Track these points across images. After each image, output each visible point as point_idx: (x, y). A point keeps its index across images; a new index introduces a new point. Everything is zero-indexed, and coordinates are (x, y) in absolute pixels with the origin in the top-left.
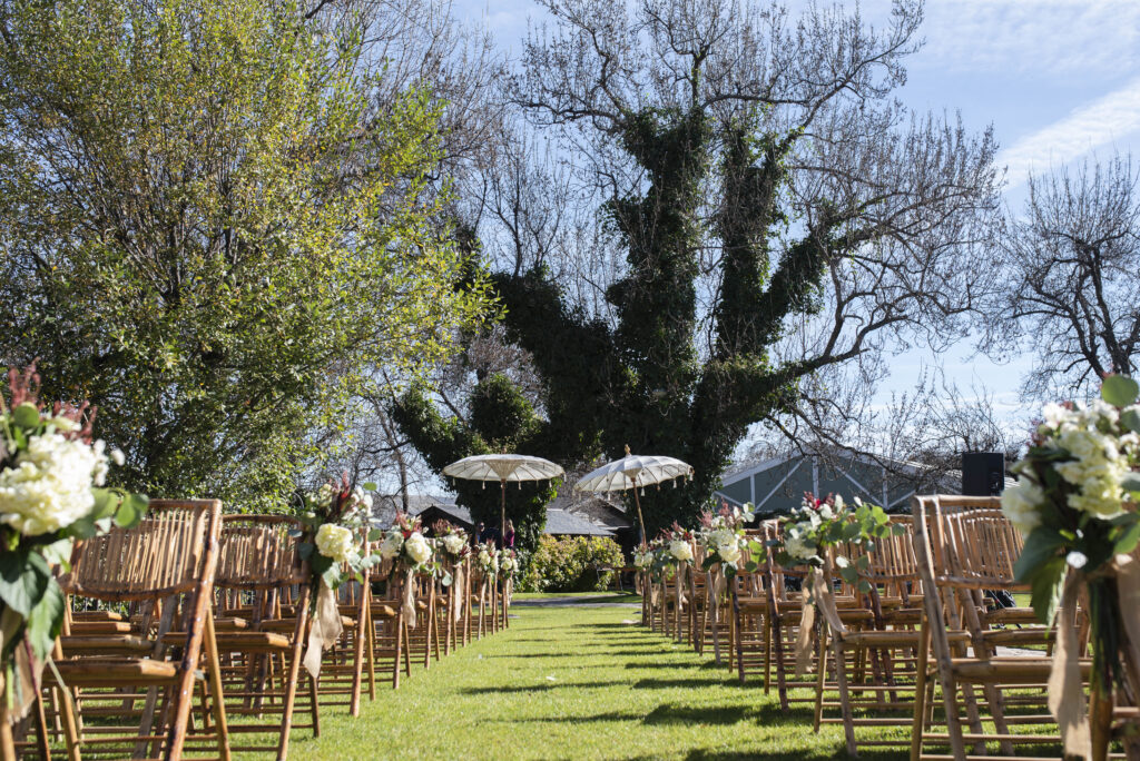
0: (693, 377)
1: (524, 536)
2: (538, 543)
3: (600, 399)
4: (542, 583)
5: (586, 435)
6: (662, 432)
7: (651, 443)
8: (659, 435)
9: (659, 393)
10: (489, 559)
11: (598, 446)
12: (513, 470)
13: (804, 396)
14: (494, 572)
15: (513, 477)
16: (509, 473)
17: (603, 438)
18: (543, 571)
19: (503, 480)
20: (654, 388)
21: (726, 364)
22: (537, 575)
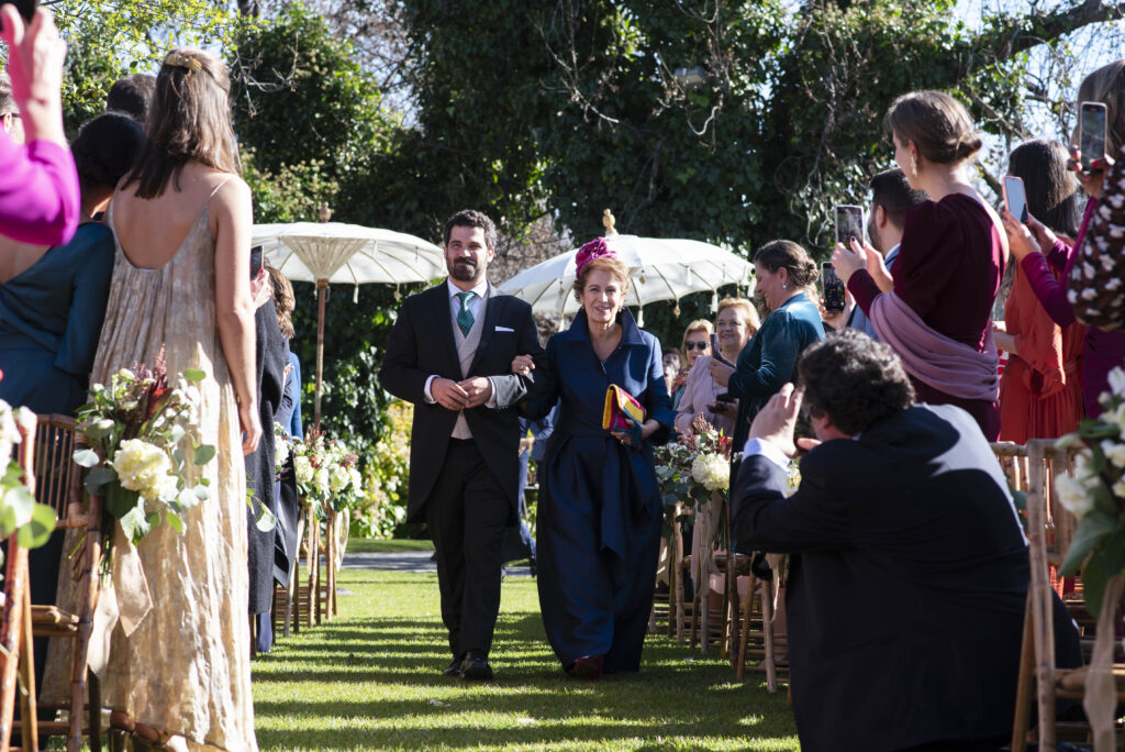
0: (772, 41)
1: (354, 403)
2: (384, 421)
3: (545, 89)
4: (389, 514)
5: (509, 168)
6: (691, 172)
7: (664, 197)
8: (683, 177)
9: (690, 77)
10: (310, 472)
11: (538, 194)
12: (343, 259)
13: (1039, 94)
14: (321, 498)
15: (341, 276)
16: (336, 267)
17: (549, 179)
18: (392, 485)
19: (323, 282)
20: (675, 66)
21: (854, 14)
22: (378, 495)
